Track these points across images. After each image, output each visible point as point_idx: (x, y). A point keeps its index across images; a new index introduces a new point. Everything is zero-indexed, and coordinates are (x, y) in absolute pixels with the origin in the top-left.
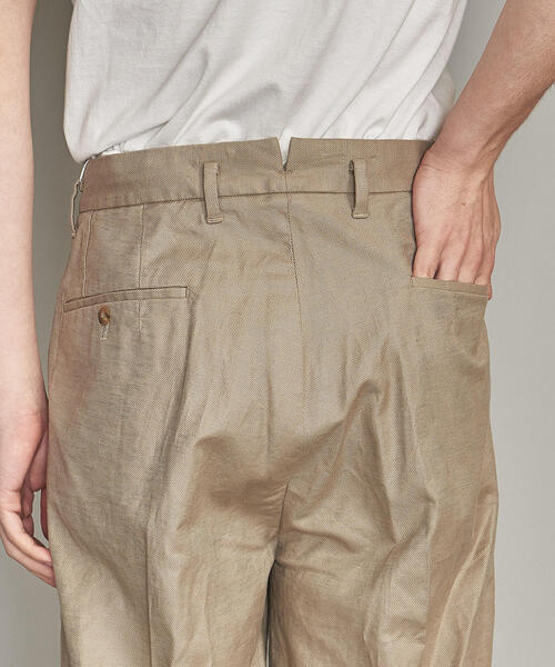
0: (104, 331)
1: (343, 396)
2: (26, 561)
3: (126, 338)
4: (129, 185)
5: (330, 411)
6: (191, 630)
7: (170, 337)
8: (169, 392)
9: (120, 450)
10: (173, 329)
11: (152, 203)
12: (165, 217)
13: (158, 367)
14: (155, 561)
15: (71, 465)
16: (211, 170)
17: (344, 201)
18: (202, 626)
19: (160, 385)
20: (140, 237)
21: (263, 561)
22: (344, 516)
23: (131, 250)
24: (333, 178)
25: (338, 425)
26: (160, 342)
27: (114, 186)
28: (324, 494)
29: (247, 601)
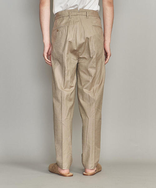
0: (58, 32)
1: (84, 38)
2: (48, 63)
3: (60, 32)
4: (60, 15)
5: (83, 41)
6: (68, 67)
7: (65, 32)
8: (65, 38)
9: (60, 46)
10: (66, 31)
11: (63, 17)
12: (65, 19)
13: (64, 35)
14: (64, 58)
15: (54, 49)
16: (70, 13)
17: (86, 16)
18: (69, 67)
19: (64, 37)
20: (62, 21)
21: (77, 62)
22: (85, 55)
23: (61, 23)
24: (85, 13)
25: (84, 43)
26: (64, 32)
27: (59, 16)
28: (83, 52)
29: (74, 66)
